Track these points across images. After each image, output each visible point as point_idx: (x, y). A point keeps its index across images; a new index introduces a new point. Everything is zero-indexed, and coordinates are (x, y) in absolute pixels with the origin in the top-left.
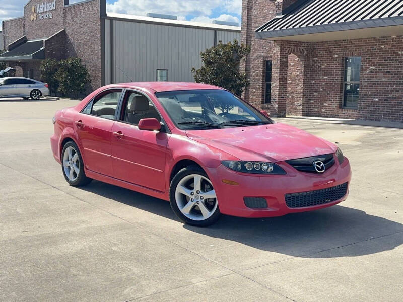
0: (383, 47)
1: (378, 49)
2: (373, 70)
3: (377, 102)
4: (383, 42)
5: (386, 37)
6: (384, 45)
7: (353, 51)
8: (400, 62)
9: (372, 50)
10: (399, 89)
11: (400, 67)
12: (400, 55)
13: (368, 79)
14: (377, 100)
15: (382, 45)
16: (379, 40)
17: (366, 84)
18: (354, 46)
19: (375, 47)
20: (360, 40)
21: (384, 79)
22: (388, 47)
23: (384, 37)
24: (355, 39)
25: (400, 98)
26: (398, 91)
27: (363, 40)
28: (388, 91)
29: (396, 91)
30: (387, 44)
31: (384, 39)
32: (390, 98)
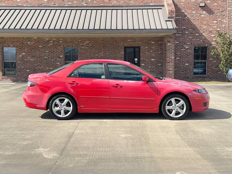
0: (29, 43)
1: (26, 44)
2: (24, 55)
3: (29, 72)
4: (29, 40)
5: (31, 38)
6: (30, 42)
7: (9, 44)
8: (41, 51)
9: (22, 44)
10: (41, 65)
11: (41, 54)
12: (40, 48)
13: (21, 60)
14: (28, 71)
15: (28, 42)
16: (26, 39)
17: (20, 62)
18: (9, 41)
19: (24, 43)
20: (13, 38)
21: (32, 60)
22: (32, 43)
23: (29, 38)
24: (10, 38)
25: (42, 69)
26: (41, 66)
27: (15, 38)
28: (35, 66)
29: (40, 66)
30: (32, 42)
31: (29, 39)
32: (36, 69)
